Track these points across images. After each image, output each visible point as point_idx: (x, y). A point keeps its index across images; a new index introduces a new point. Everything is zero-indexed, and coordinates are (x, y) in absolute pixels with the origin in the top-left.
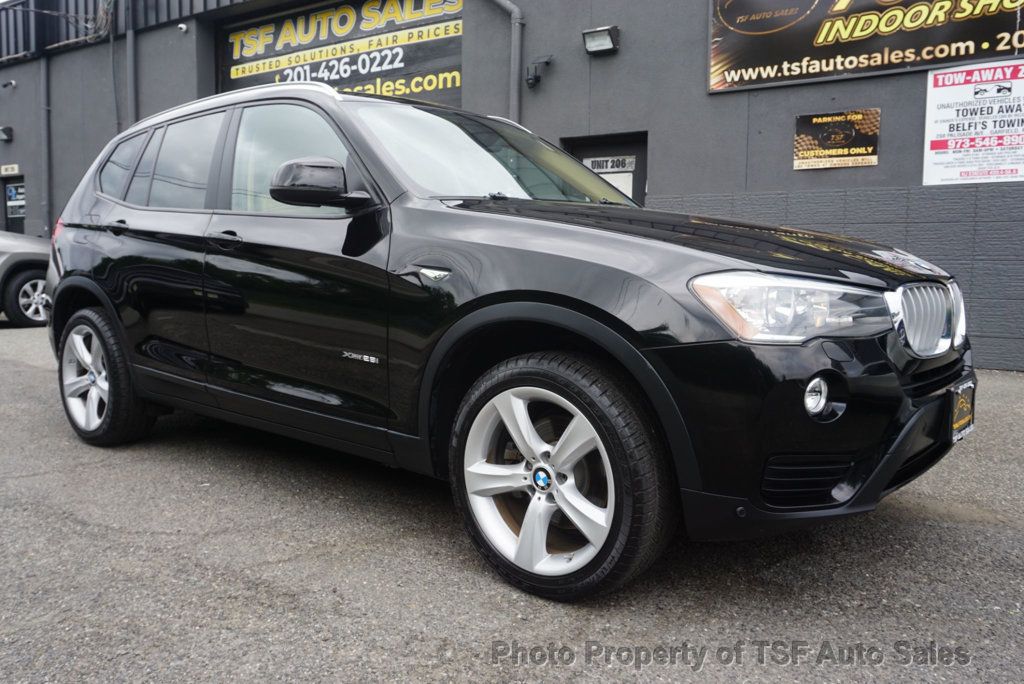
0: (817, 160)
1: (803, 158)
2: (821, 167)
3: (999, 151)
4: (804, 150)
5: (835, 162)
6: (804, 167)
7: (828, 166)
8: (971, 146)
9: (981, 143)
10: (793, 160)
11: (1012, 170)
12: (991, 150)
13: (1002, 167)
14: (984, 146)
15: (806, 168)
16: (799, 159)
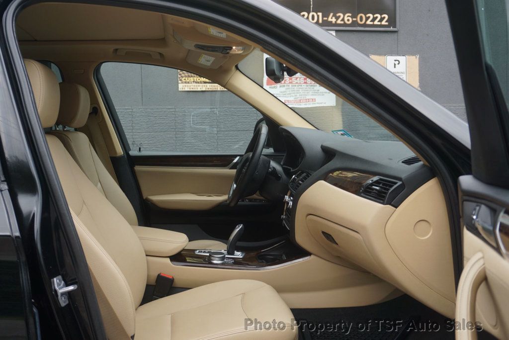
0: (195, 84)
1: (186, 83)
2: (199, 90)
3: (305, 87)
4: (186, 77)
5: (208, 87)
6: (187, 89)
7: (204, 89)
8: (290, 83)
9: (295, 81)
10: (178, 83)
11: (313, 99)
12: (301, 86)
13: (308, 97)
14: (297, 83)
15: (189, 90)
16: (182, 83)
